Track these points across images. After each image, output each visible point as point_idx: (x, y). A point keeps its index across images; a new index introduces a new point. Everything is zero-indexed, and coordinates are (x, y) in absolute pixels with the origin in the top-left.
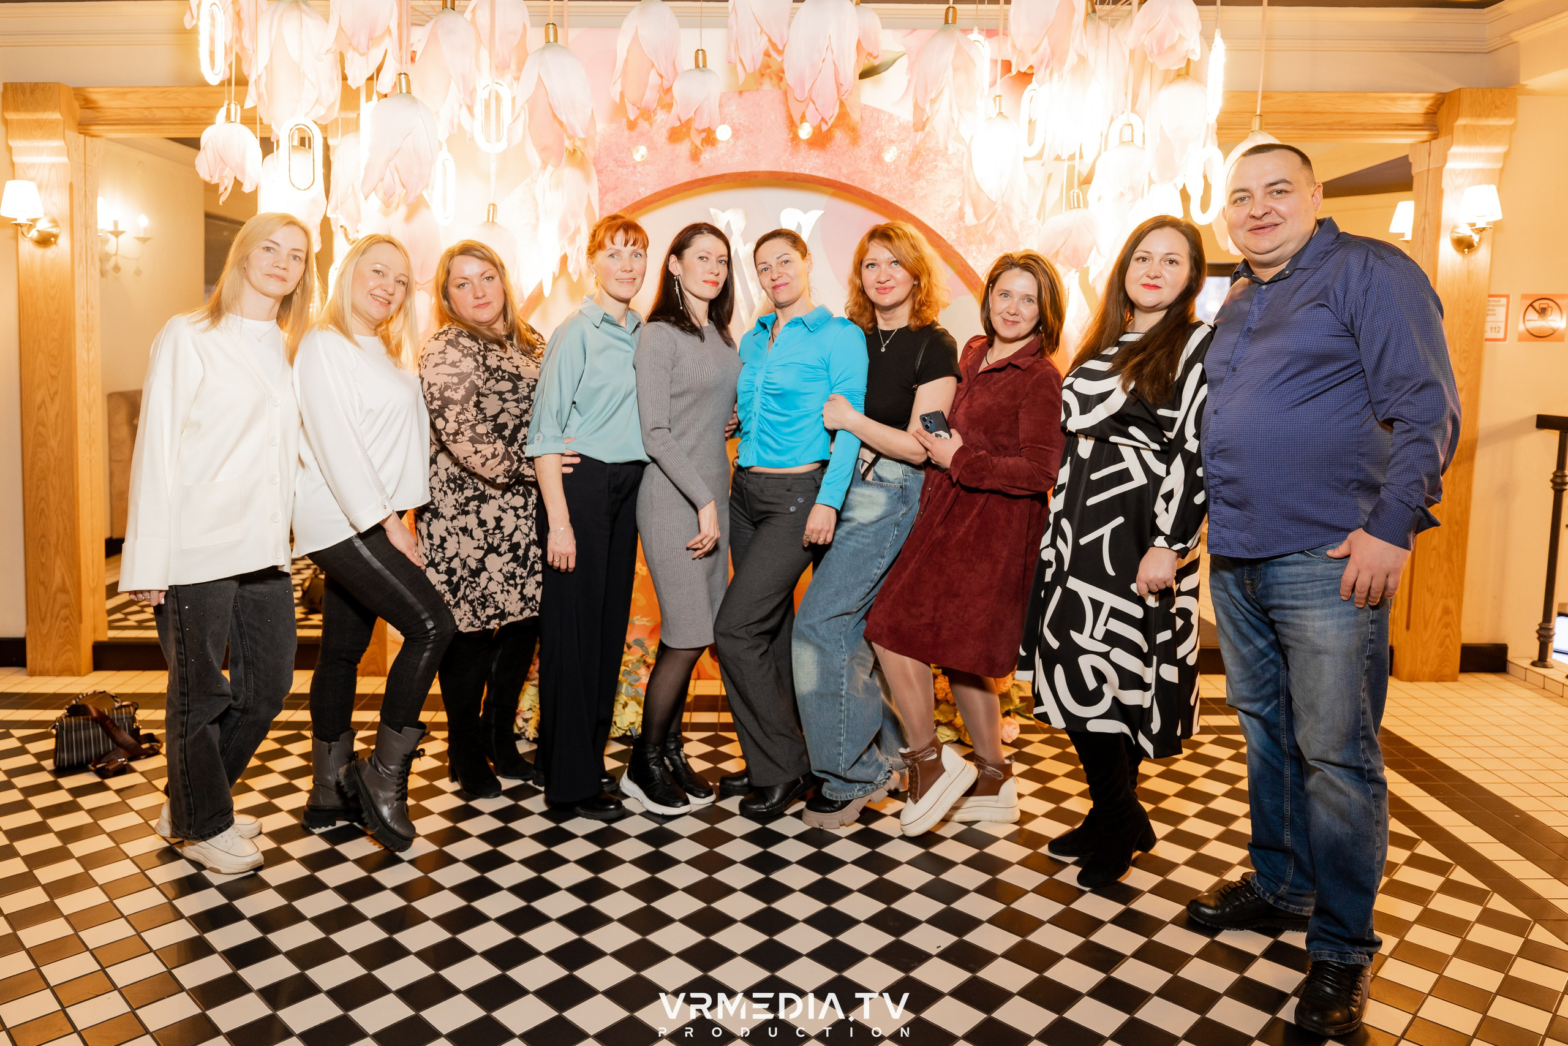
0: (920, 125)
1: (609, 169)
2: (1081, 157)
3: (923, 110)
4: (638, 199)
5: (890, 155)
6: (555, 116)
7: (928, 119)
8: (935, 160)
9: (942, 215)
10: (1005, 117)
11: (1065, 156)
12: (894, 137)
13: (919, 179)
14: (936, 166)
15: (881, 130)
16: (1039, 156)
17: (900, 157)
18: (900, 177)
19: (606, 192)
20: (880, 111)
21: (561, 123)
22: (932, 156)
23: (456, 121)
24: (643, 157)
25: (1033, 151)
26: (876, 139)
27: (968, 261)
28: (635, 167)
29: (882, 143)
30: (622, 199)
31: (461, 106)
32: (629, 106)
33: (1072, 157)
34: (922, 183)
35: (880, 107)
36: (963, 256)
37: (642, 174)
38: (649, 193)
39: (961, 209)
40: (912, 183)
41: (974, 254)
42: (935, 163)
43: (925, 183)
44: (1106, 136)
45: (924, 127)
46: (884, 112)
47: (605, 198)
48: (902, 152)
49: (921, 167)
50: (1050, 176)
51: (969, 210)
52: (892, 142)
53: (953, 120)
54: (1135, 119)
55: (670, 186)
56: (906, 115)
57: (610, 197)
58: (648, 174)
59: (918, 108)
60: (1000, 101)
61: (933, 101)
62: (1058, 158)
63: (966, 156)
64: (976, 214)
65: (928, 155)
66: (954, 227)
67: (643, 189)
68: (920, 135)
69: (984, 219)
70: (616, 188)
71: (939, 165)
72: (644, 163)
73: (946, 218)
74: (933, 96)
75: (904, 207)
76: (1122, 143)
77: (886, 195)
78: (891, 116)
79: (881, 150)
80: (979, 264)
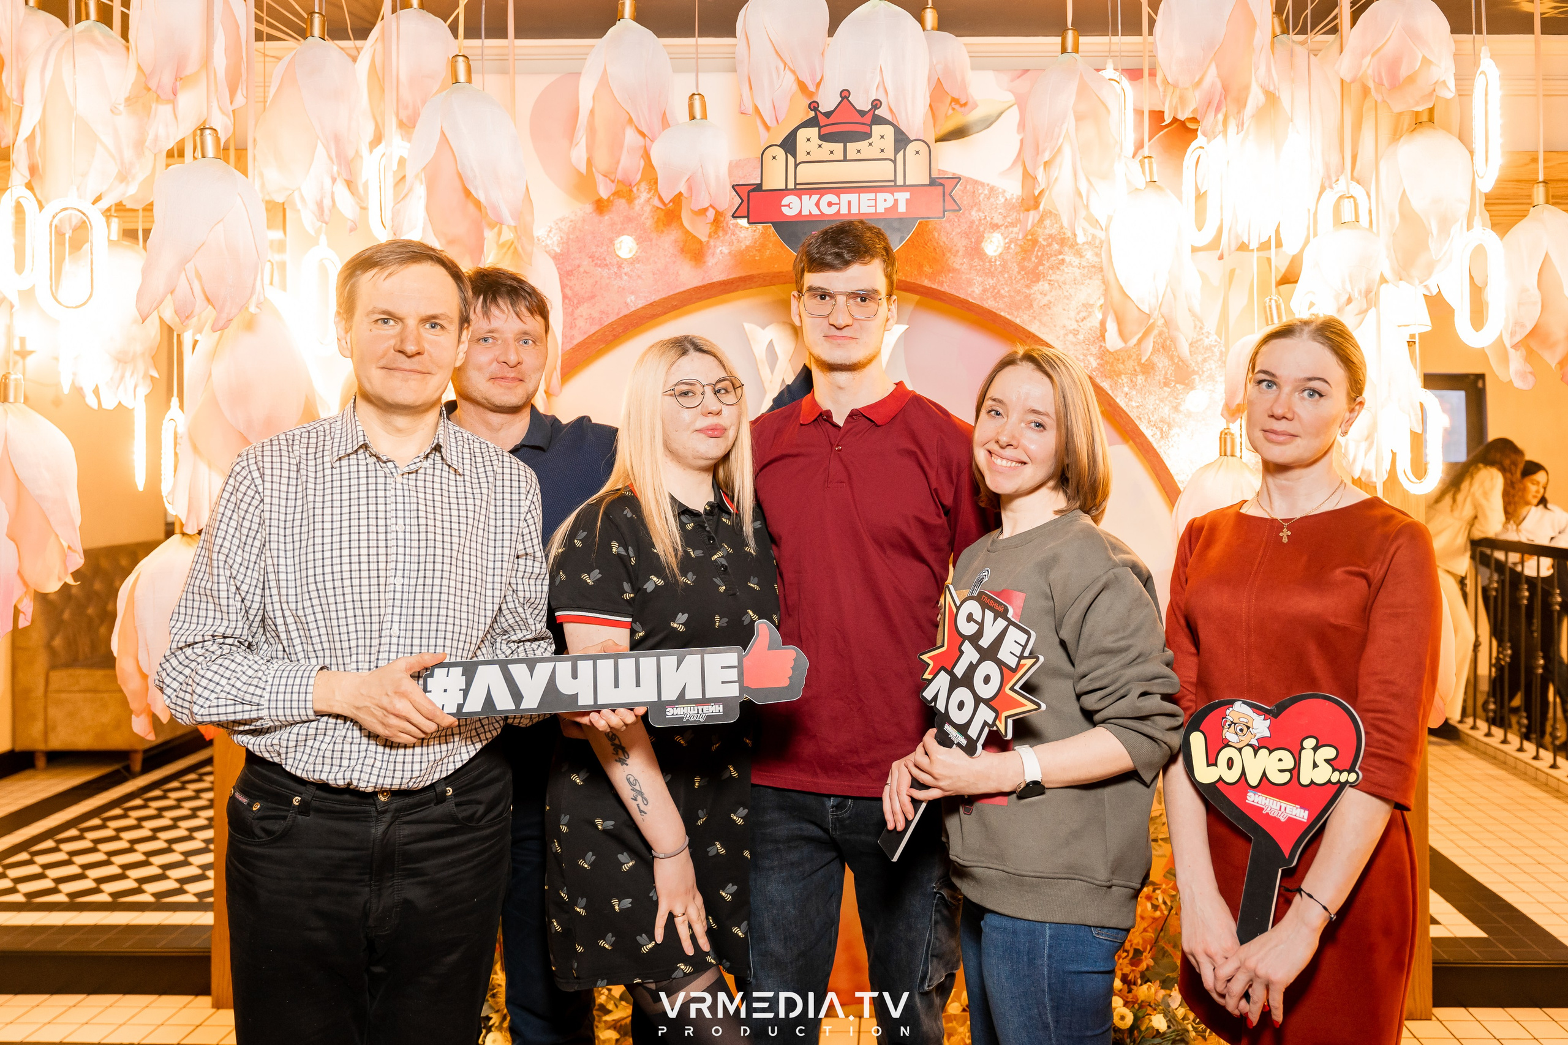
0: (1031, 201)
1: (581, 270)
2: (1279, 245)
3: (1035, 178)
4: (625, 312)
5: (994, 245)
6: (468, 193)
7: (1041, 192)
8: (1061, 253)
9: (1075, 333)
10: (1159, 187)
11: (1254, 245)
12: (998, 219)
13: (1038, 280)
14: (1063, 260)
15: (979, 210)
16: (1215, 244)
17: (1009, 248)
18: (1010, 277)
19: (579, 303)
20: (976, 182)
21: (478, 204)
22: (1056, 246)
23: (327, 202)
24: (630, 251)
25: (1205, 237)
26: (973, 222)
27: (1118, 400)
28: (620, 267)
29: (982, 229)
30: (602, 312)
31: (334, 180)
32: (600, 179)
33: (1265, 246)
34: (1043, 286)
35: (976, 178)
36: (1110, 392)
37: (630, 277)
38: (641, 304)
39: (1103, 323)
40: (1028, 287)
41: (1126, 389)
42: (1060, 257)
43: (1047, 287)
44: (1315, 213)
45: (1036, 205)
46: (983, 184)
47: (578, 312)
48: (1011, 242)
49: (1041, 263)
50: (1232, 271)
51: (1112, 327)
52: (995, 227)
53: (1080, 195)
54: (1357, 190)
55: (672, 293)
56: (1012, 188)
57: (584, 310)
58: (639, 277)
59: (1028, 177)
60: (1150, 164)
61: (1046, 164)
62: (1243, 247)
63: (1105, 246)
64: (1121, 333)
65: (1050, 245)
66: (1094, 350)
67: (633, 297)
68: (1033, 217)
69: (1134, 341)
70: (593, 297)
71: (1067, 259)
72: (633, 261)
73: (1081, 337)
74: (1046, 157)
75: (1018, 321)
76: (1339, 223)
77: (990, 304)
78: (992, 189)
79: (980, 239)
80: (1134, 404)
